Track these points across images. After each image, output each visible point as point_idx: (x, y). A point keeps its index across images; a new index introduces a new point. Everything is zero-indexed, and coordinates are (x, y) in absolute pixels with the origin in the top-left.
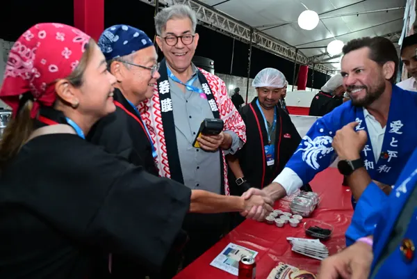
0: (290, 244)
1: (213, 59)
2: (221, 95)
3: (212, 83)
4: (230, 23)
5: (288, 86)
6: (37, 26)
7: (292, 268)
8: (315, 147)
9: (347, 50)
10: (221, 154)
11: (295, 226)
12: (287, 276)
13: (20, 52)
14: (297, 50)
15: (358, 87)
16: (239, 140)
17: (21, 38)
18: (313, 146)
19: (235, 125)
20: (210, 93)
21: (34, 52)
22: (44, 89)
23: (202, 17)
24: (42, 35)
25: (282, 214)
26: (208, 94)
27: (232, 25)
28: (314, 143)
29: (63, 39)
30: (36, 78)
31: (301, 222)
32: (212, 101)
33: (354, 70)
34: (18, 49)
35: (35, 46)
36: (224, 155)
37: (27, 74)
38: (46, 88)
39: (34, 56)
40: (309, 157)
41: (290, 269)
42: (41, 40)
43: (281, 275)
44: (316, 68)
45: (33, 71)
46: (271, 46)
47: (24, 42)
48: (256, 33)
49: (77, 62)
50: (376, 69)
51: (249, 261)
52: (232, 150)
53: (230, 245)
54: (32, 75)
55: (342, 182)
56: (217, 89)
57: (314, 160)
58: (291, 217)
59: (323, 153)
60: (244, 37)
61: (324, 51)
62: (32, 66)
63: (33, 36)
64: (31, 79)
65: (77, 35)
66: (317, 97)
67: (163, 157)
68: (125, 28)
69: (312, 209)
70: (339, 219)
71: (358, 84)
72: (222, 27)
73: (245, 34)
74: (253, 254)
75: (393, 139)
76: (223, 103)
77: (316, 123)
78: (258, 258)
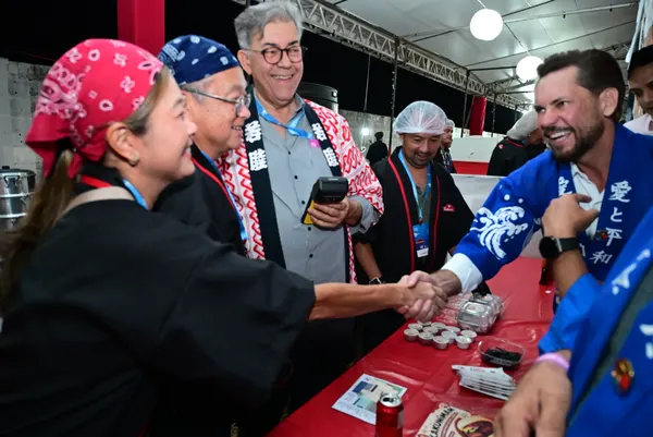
0: (456, 375)
1: (335, 88)
2: (343, 140)
3: (327, 123)
4: (363, 30)
5: (454, 129)
6: (88, 42)
7: (460, 412)
8: (496, 225)
9: (543, 71)
10: (346, 233)
11: (466, 347)
12: (452, 425)
13: (59, 79)
14: (468, 73)
15: (560, 130)
16: (372, 211)
17: (63, 58)
18: (493, 223)
19: (366, 188)
20: (325, 138)
21: (80, 80)
22: (90, 135)
23: (319, 21)
24: (94, 55)
25: (444, 330)
26: (322, 139)
27: (366, 34)
28: (495, 218)
29: (123, 63)
30: (80, 118)
31: (475, 342)
32: (328, 151)
33: (555, 101)
34: (58, 75)
35: (82, 72)
36: (349, 234)
37: (67, 111)
38: (94, 134)
39: (79, 86)
40: (488, 240)
41: (456, 414)
42: (92, 63)
43: (443, 424)
44: (499, 100)
45: (77, 107)
46: (428, 66)
47: (67, 65)
48: (403, 46)
49: (142, 99)
50: (588, 101)
51: (392, 401)
52: (362, 227)
53: (364, 378)
54: (75, 113)
55: (539, 278)
56: (336, 132)
57: (496, 245)
58: (459, 334)
59: (509, 234)
60: (385, 53)
61: (511, 74)
62: (75, 101)
63: (80, 56)
64: (73, 118)
65: (145, 60)
66: (501, 147)
67: (256, 241)
68: (195, 39)
69: (491, 321)
70: (534, 337)
71: (561, 124)
72: (351, 36)
73: (386, 47)
74: (400, 390)
75: (616, 209)
76: (346, 153)
77: (498, 186)
78: (407, 398)
